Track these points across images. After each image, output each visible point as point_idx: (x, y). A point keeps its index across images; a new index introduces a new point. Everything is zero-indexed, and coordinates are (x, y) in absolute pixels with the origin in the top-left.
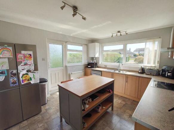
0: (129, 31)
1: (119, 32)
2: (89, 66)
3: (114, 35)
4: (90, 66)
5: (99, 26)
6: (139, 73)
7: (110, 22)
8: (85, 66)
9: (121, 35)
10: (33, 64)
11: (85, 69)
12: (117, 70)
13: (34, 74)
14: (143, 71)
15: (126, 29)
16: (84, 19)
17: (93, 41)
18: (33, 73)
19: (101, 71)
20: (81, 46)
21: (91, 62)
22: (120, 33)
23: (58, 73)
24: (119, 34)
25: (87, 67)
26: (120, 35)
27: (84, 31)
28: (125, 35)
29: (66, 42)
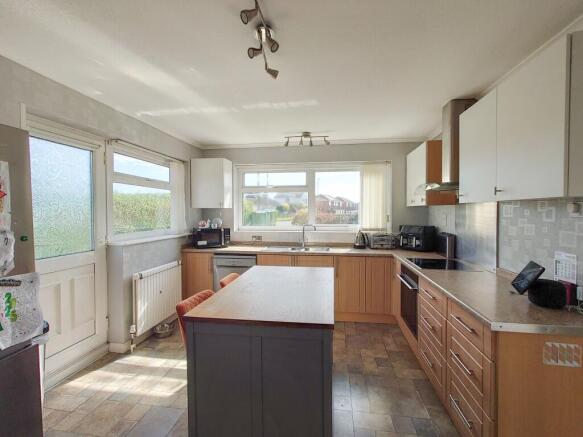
0: (335, 137)
1: (306, 134)
2: (200, 243)
3: (295, 141)
4: (204, 243)
5: (275, 105)
6: (356, 247)
7: (314, 102)
8: (184, 242)
9: (311, 145)
10: (11, 237)
11: (182, 252)
12: (299, 245)
13: (12, 290)
14: (364, 241)
15: (327, 132)
16: (274, 73)
17: (206, 151)
18: (7, 289)
19: (255, 255)
20: (167, 163)
21: (207, 226)
22: (309, 139)
23: (72, 282)
24: (306, 140)
25: (194, 245)
26: (308, 144)
27: (210, 110)
28: (322, 146)
29: (109, 141)
